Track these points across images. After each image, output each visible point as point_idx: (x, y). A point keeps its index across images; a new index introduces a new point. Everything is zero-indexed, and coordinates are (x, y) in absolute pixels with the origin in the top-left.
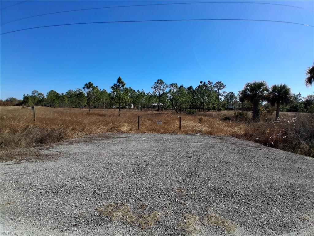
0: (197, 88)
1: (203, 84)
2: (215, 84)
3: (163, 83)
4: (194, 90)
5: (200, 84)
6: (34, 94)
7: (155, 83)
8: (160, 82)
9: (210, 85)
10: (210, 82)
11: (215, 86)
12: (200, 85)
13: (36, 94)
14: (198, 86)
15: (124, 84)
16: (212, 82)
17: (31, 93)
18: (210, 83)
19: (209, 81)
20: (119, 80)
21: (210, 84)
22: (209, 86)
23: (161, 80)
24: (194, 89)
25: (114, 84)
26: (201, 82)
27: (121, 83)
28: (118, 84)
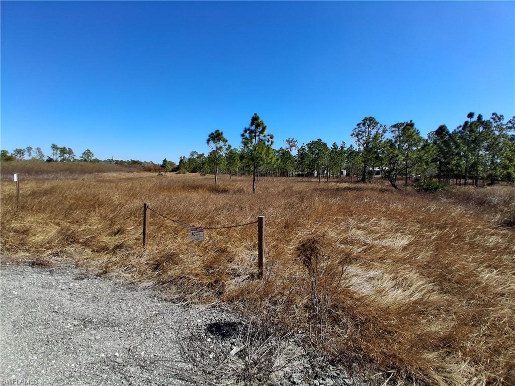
0: (461, 129)
1: (475, 118)
2: (510, 122)
3: (377, 123)
4: (450, 135)
5: (469, 119)
6: (193, 156)
7: (359, 125)
8: (370, 122)
9: (496, 122)
10: (496, 115)
11: (510, 125)
12: (466, 123)
13: (195, 156)
14: (462, 124)
15: (264, 129)
16: (502, 116)
17: (190, 154)
18: (497, 117)
19: (493, 114)
20: (255, 119)
21: (497, 120)
22: (495, 125)
23: (370, 117)
24: (451, 132)
25: (246, 129)
26: (471, 115)
27: (258, 126)
28: (253, 128)
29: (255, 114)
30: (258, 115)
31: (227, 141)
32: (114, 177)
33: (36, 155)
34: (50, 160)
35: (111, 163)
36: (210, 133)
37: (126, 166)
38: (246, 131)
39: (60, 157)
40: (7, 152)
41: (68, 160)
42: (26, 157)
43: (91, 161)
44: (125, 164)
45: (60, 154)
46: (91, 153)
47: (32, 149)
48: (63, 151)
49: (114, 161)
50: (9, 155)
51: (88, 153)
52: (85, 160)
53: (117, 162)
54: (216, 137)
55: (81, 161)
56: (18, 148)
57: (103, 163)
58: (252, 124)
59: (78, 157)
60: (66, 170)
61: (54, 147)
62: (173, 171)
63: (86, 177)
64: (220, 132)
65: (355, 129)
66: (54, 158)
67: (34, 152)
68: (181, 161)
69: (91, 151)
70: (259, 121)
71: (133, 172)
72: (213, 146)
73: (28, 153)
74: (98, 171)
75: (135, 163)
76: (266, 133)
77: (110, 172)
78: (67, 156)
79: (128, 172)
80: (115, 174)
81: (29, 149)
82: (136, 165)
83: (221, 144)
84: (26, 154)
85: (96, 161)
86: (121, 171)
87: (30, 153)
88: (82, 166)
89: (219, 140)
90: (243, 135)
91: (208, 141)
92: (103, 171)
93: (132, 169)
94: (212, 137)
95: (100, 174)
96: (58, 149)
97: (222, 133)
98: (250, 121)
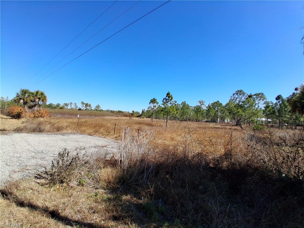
3: (244, 93)
8: (240, 92)
15: (172, 98)
20: (168, 94)
23: (241, 90)
27: (169, 97)
28: (167, 98)
29: (168, 92)
30: (170, 92)
31: (158, 103)
32: (109, 118)
33: (74, 106)
34: (80, 109)
35: (108, 112)
36: (151, 99)
37: (115, 113)
38: (164, 99)
39: (85, 108)
40: (60, 104)
41: (88, 109)
42: (69, 107)
43: (99, 111)
44: (115, 112)
45: (85, 106)
46: (99, 107)
47: (72, 103)
48: (87, 105)
49: (110, 111)
50: (61, 106)
51: (98, 106)
52: (96, 110)
53: (111, 111)
54: (153, 101)
55: (94, 110)
56: (66, 103)
57: (105, 112)
58: (167, 96)
59: (93, 108)
60: (88, 114)
61: (83, 103)
62: (138, 117)
63: (97, 118)
64: (155, 99)
65: (232, 96)
66: (82, 108)
67: (73, 105)
68: (143, 112)
69: (100, 106)
70: (170, 95)
71: (118, 117)
72: (152, 105)
73: (70, 106)
74: (102, 116)
75: (120, 112)
76: (173, 100)
77: (107, 116)
78: (88, 107)
79: (116, 117)
80: (109, 117)
81: (71, 103)
82: (120, 113)
83: (155, 104)
84: (69, 106)
85: (102, 110)
86: (113, 116)
87: (71, 105)
88: (95, 113)
89: (155, 102)
90: (163, 101)
91: (150, 103)
92: (104, 116)
93: (118, 115)
94: (151, 101)
95: (103, 117)
96: (84, 104)
97: (156, 100)
98: (166, 95)
